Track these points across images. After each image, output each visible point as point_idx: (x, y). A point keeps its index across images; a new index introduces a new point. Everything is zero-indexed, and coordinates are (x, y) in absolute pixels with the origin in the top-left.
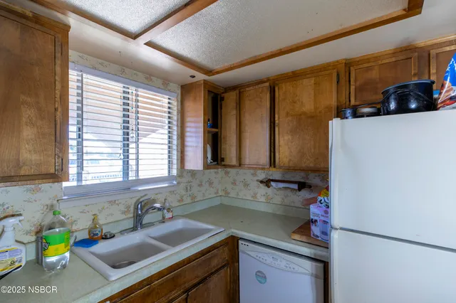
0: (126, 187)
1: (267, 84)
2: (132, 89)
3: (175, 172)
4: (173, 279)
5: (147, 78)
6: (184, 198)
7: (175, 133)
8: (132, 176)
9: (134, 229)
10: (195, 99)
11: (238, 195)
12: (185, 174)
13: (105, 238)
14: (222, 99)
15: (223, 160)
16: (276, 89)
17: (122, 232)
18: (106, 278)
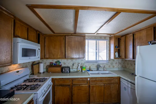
0: (96, 61)
1: (132, 34)
2: (98, 41)
3: (108, 59)
4: (101, 80)
5: (100, 38)
6: (111, 66)
7: (108, 49)
8: (98, 59)
9: (97, 70)
10: (112, 41)
11: (129, 68)
12: (111, 60)
13: (92, 70)
14: (121, 39)
15: (121, 56)
16: (135, 35)
17: (94, 71)
18: (89, 75)
